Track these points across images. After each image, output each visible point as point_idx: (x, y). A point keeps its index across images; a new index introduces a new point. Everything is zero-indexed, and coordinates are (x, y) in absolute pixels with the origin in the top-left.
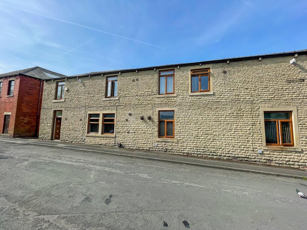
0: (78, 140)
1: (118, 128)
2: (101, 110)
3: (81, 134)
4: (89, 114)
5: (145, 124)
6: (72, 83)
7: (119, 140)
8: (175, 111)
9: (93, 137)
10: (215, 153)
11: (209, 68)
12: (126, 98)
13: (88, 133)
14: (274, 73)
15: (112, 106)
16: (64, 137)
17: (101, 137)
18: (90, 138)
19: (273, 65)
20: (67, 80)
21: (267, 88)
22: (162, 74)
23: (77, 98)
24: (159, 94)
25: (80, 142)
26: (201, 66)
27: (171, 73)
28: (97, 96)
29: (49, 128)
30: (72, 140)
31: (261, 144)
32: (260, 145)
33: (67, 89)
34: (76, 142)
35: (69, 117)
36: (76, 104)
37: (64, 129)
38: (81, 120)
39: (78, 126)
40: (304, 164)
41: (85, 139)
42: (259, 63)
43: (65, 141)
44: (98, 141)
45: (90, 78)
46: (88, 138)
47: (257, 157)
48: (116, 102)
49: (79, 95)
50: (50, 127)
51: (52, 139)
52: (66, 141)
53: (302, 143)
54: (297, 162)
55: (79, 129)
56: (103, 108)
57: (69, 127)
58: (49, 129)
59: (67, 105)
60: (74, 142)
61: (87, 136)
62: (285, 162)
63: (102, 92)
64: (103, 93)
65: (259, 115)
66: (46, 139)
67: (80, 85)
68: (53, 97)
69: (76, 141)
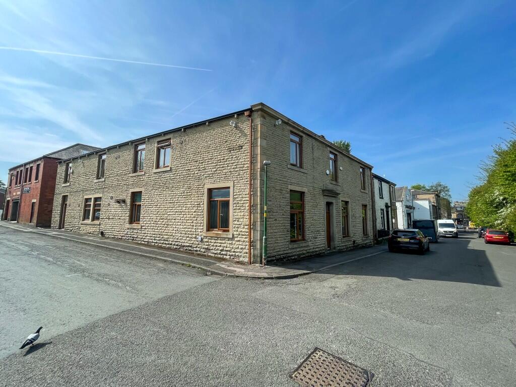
1: (103, 214)
2: (93, 194)
3: (78, 222)
4: (85, 199)
5: (121, 209)
6: (76, 164)
7: (102, 227)
8: (142, 192)
9: (85, 224)
10: (167, 241)
11: (170, 139)
12: (109, 179)
13: (82, 220)
14: (220, 140)
15: (100, 188)
16: (67, 226)
17: (90, 225)
20: (73, 161)
21: (212, 159)
22: (139, 148)
23: (79, 180)
24: (133, 173)
25: (77, 231)
26: (163, 136)
28: (91, 177)
29: (58, 216)
32: (202, 230)
33: (72, 171)
35: (72, 203)
36: (78, 188)
37: (67, 216)
38: (79, 206)
39: (77, 212)
40: (234, 254)
41: (80, 227)
43: (67, 229)
44: (88, 229)
45: (87, 157)
46: (83, 226)
47: (198, 246)
48: (103, 183)
49: (80, 177)
51: (60, 228)
53: (234, 228)
54: (229, 251)
55: (77, 216)
57: (71, 214)
59: (71, 190)
62: (219, 252)
63: (95, 173)
65: (203, 194)
66: (56, 228)
67: (81, 166)
68: (63, 180)
69: (74, 230)
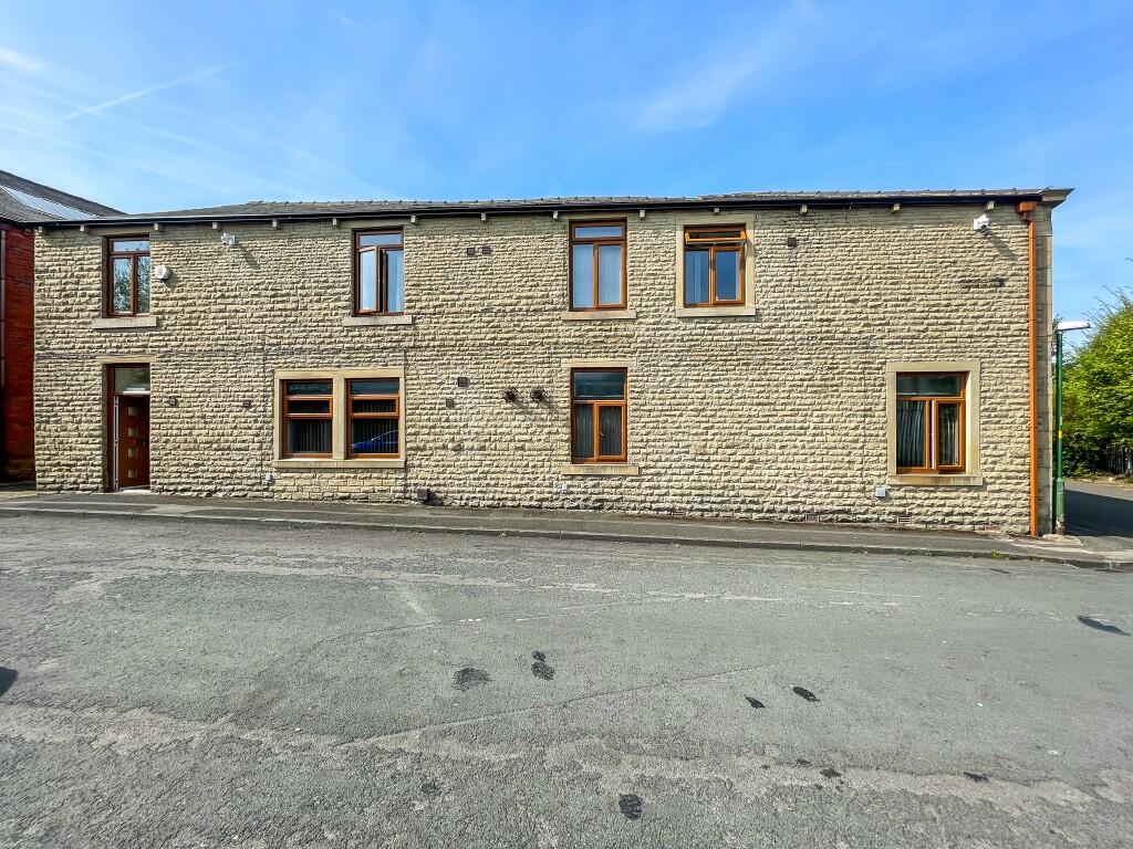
0: (240, 487)
1: (416, 434)
2: (339, 366)
3: (252, 462)
4: (282, 381)
5: (522, 417)
6: (187, 248)
7: (422, 477)
8: (629, 370)
9: (309, 470)
10: (757, 503)
11: (743, 226)
12: (443, 320)
13: (283, 455)
14: (931, 255)
15: (385, 348)
16: (169, 477)
17: (343, 470)
18: (297, 475)
19: (930, 231)
20: (161, 231)
21: (909, 300)
22: (581, 234)
23: (221, 311)
24: (571, 309)
25: (250, 494)
26: (717, 214)
27: (615, 232)
28: (316, 306)
29: (87, 443)
30: (212, 487)
31: (883, 469)
32: (882, 472)
33: (165, 270)
34: (233, 494)
35: (188, 395)
36: (218, 339)
37: (166, 442)
38: (248, 405)
39: (235, 428)
40: (984, 519)
41: (272, 481)
42: (892, 220)
43: (176, 490)
44: (330, 485)
45: (278, 229)
46: (289, 475)
47: (873, 509)
48: (403, 332)
49: (230, 300)
50: (91, 436)
51: (108, 488)
52: (183, 490)
53: (985, 463)
54: (971, 514)
55: (244, 441)
56: (348, 358)
57: (190, 434)
58: (88, 446)
59: (173, 343)
60: (220, 495)
61: (280, 470)
62: (940, 518)
63: (337, 290)
64: (343, 297)
65: (882, 385)
66: (77, 489)
67: (230, 257)
68: (95, 304)
69: (233, 490)
